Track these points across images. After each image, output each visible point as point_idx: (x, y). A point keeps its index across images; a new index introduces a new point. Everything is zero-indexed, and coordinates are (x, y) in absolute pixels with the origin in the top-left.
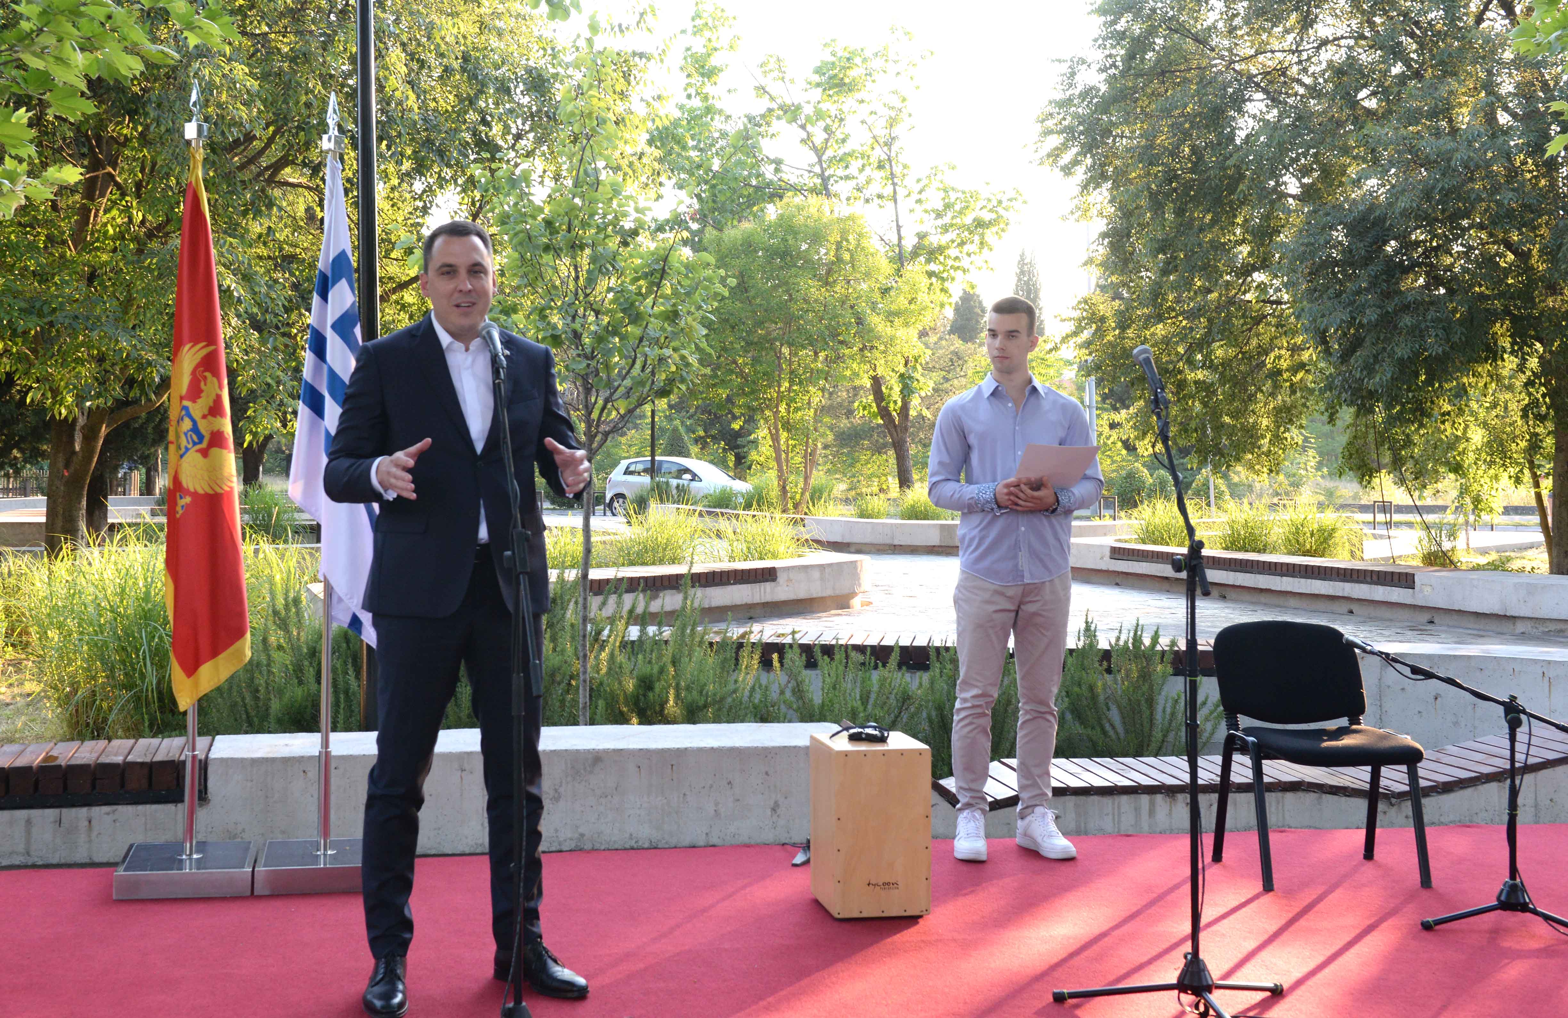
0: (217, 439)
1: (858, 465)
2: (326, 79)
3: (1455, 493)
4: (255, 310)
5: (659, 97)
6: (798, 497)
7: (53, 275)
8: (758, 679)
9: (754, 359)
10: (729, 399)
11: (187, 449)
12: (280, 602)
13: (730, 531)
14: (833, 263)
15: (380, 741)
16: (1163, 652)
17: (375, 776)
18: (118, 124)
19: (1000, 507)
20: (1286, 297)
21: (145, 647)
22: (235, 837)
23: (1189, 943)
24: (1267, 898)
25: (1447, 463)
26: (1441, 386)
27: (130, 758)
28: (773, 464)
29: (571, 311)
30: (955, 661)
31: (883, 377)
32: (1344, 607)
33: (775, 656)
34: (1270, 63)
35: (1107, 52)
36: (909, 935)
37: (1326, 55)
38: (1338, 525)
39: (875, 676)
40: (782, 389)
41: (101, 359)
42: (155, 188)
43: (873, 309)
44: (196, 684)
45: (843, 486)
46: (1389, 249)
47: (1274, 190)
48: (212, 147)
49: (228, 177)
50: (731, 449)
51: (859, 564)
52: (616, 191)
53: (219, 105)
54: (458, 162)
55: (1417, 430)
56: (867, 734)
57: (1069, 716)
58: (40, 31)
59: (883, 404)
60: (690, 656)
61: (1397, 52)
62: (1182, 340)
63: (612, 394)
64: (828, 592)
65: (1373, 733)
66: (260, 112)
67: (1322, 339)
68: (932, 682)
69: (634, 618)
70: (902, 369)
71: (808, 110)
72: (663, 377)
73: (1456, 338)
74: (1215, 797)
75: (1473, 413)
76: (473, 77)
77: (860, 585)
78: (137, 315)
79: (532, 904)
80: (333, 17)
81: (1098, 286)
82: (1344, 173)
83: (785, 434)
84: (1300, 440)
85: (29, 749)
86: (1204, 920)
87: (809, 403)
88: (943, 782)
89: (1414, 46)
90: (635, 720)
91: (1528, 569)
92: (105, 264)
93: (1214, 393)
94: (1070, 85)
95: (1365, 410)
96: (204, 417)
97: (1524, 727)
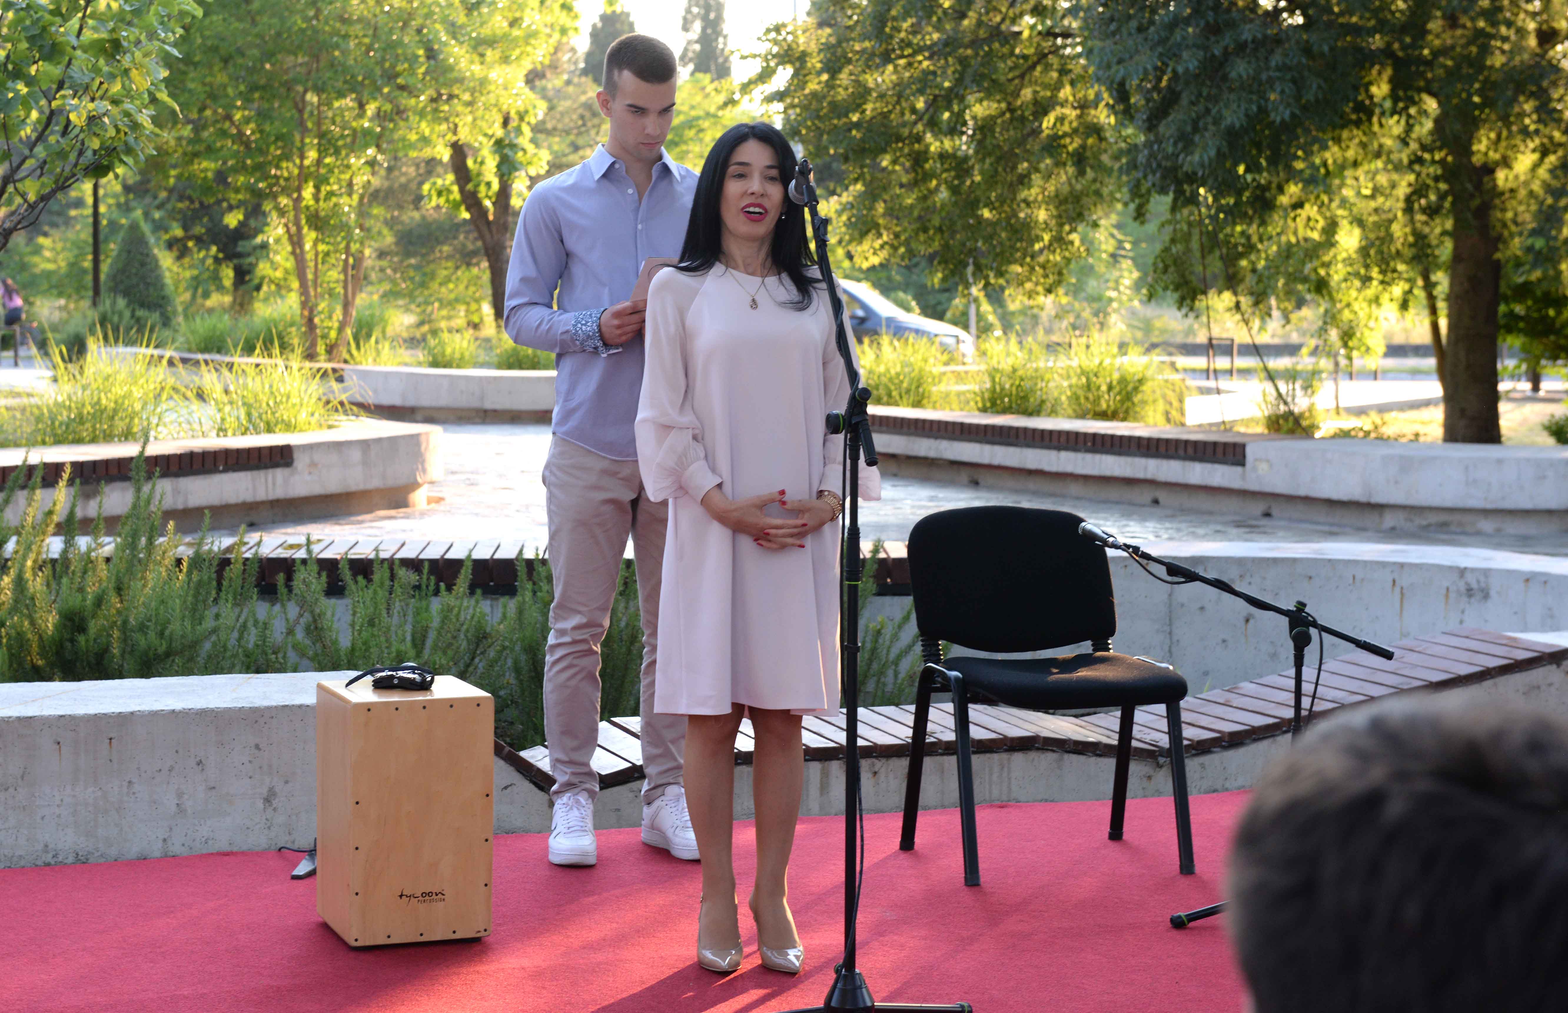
1: (434, 285)
3: (1313, 325)
6: (333, 334)
8: (252, 612)
9: (260, 113)
10: (221, 177)
13: (218, 389)
19: (607, 345)
20: (1074, 25)
25: (1306, 280)
28: (294, 282)
31: (469, 145)
32: (1147, 495)
33: (281, 578)
38: (1149, 373)
39: (436, 605)
40: (307, 162)
43: (454, 34)
45: (409, 319)
50: (229, 257)
51: (423, 439)
55: (1262, 231)
56: (401, 679)
59: (470, 187)
60: (145, 576)
62: (921, 90)
64: (375, 483)
65: (1127, 662)
67: (1121, 92)
68: (520, 612)
69: (53, 524)
70: (500, 133)
72: (95, 144)
73: (1309, 96)
75: (1345, 204)
77: (424, 471)
83: (313, 235)
87: (350, 184)
88: (524, 753)
93: (968, 172)
95: (1184, 198)
97: (1314, 645)
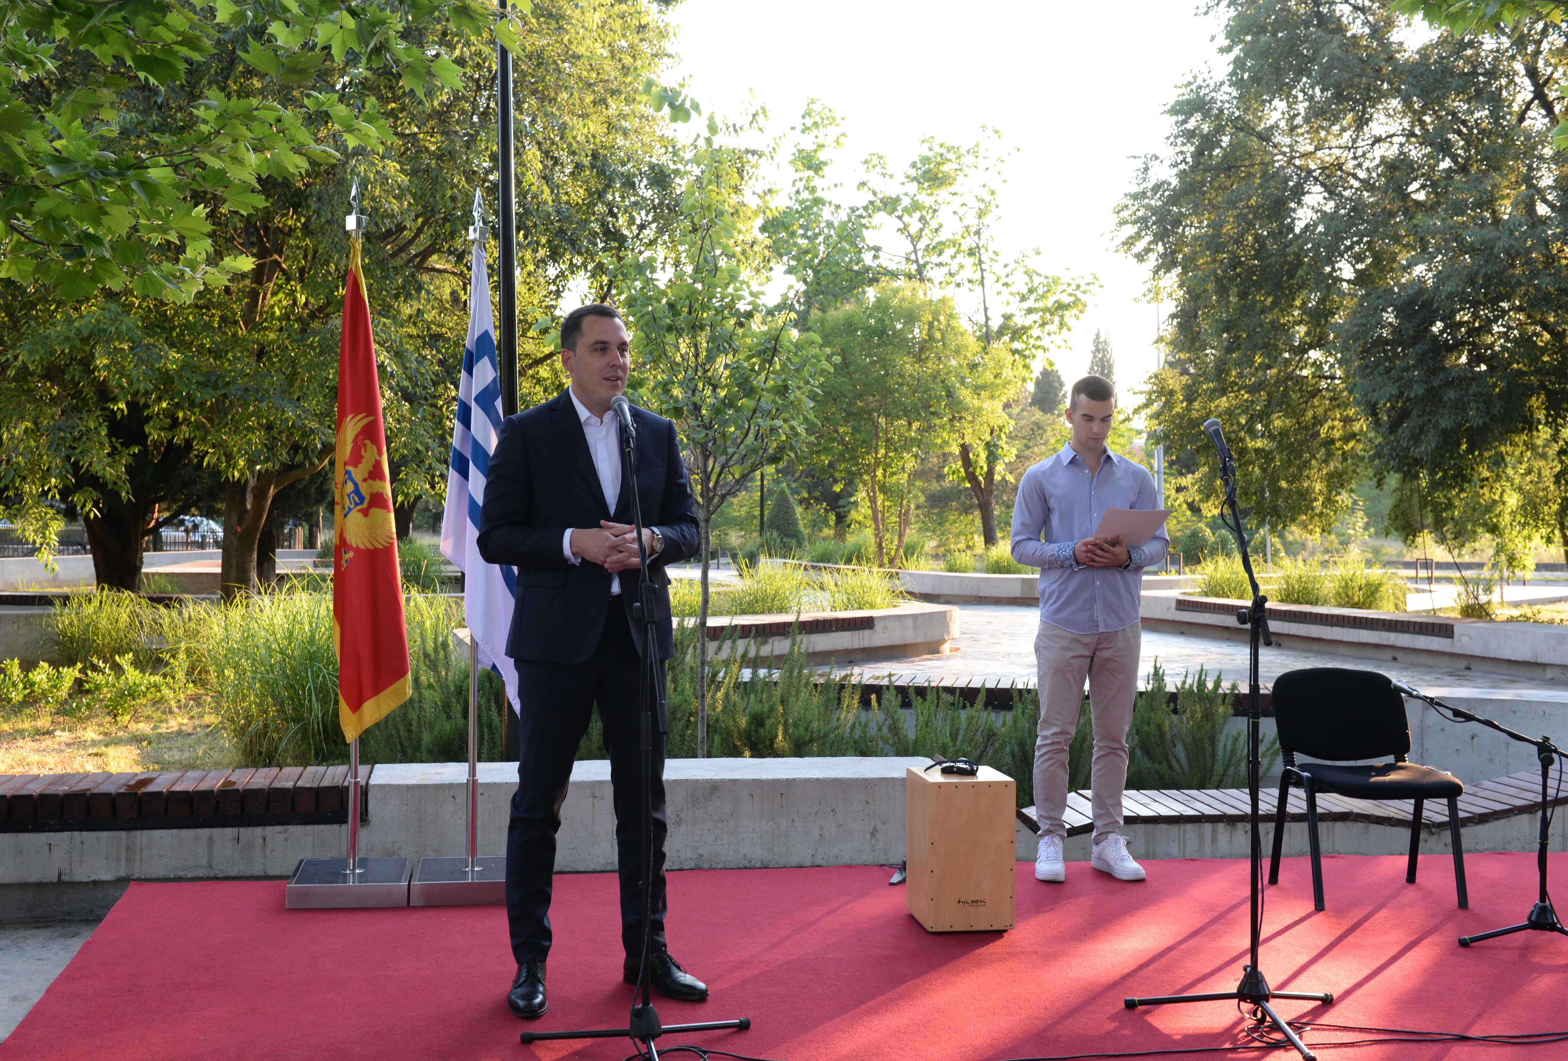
0: (377, 500)
1: (947, 524)
2: (470, 175)
3: (1491, 552)
4: (406, 383)
5: (770, 191)
6: (893, 553)
7: (227, 352)
8: (857, 717)
9: (854, 428)
10: (831, 465)
11: (350, 510)
12: (430, 645)
13: (832, 584)
14: (925, 341)
15: (521, 771)
16: (1225, 695)
17: (517, 802)
18: (283, 216)
19: (1078, 563)
20: (1339, 373)
21: (310, 684)
22: (393, 854)
23: (1249, 956)
24: (1319, 917)
25: (1485, 524)
26: (1480, 455)
27: (299, 784)
28: (869, 523)
29: (692, 386)
30: (1036, 703)
31: (970, 445)
32: (1389, 655)
33: (873, 696)
34: (1327, 159)
35: (1178, 149)
36: (995, 947)
37: (1379, 151)
38: (1384, 580)
39: (963, 715)
40: (879, 456)
41: (269, 427)
42: (316, 274)
43: (962, 383)
44: (360, 720)
45: (933, 543)
46: (1434, 329)
47: (1330, 274)
48: (367, 236)
49: (382, 264)
50: (833, 509)
51: (947, 614)
52: (733, 276)
53: (373, 199)
54: (588, 250)
55: (1458, 494)
56: (958, 768)
57: (1138, 752)
58: (218, 133)
59: (971, 469)
60: (797, 695)
61: (1445, 148)
62: (1243, 412)
63: (728, 460)
64: (920, 639)
65: (1418, 770)
66: (410, 204)
67: (1372, 410)
68: (1015, 721)
69: (747, 661)
70: (988, 438)
71: (906, 202)
72: (775, 445)
73: (1495, 411)
74: (1272, 826)
75: (1509, 479)
76: (601, 173)
77: (949, 633)
78: (301, 388)
79: (657, 917)
80: (475, 119)
81: (1166, 362)
82: (1394, 260)
83: (882, 496)
84: (1349, 503)
85: (211, 775)
86: (1263, 936)
87: (903, 468)
88: (1025, 811)
89: (1462, 143)
90: (747, 753)
91: (1558, 620)
92: (272, 342)
93: (1272, 459)
94: (1144, 179)
95: (1410, 476)
96: (365, 480)
97: (1556, 765)
